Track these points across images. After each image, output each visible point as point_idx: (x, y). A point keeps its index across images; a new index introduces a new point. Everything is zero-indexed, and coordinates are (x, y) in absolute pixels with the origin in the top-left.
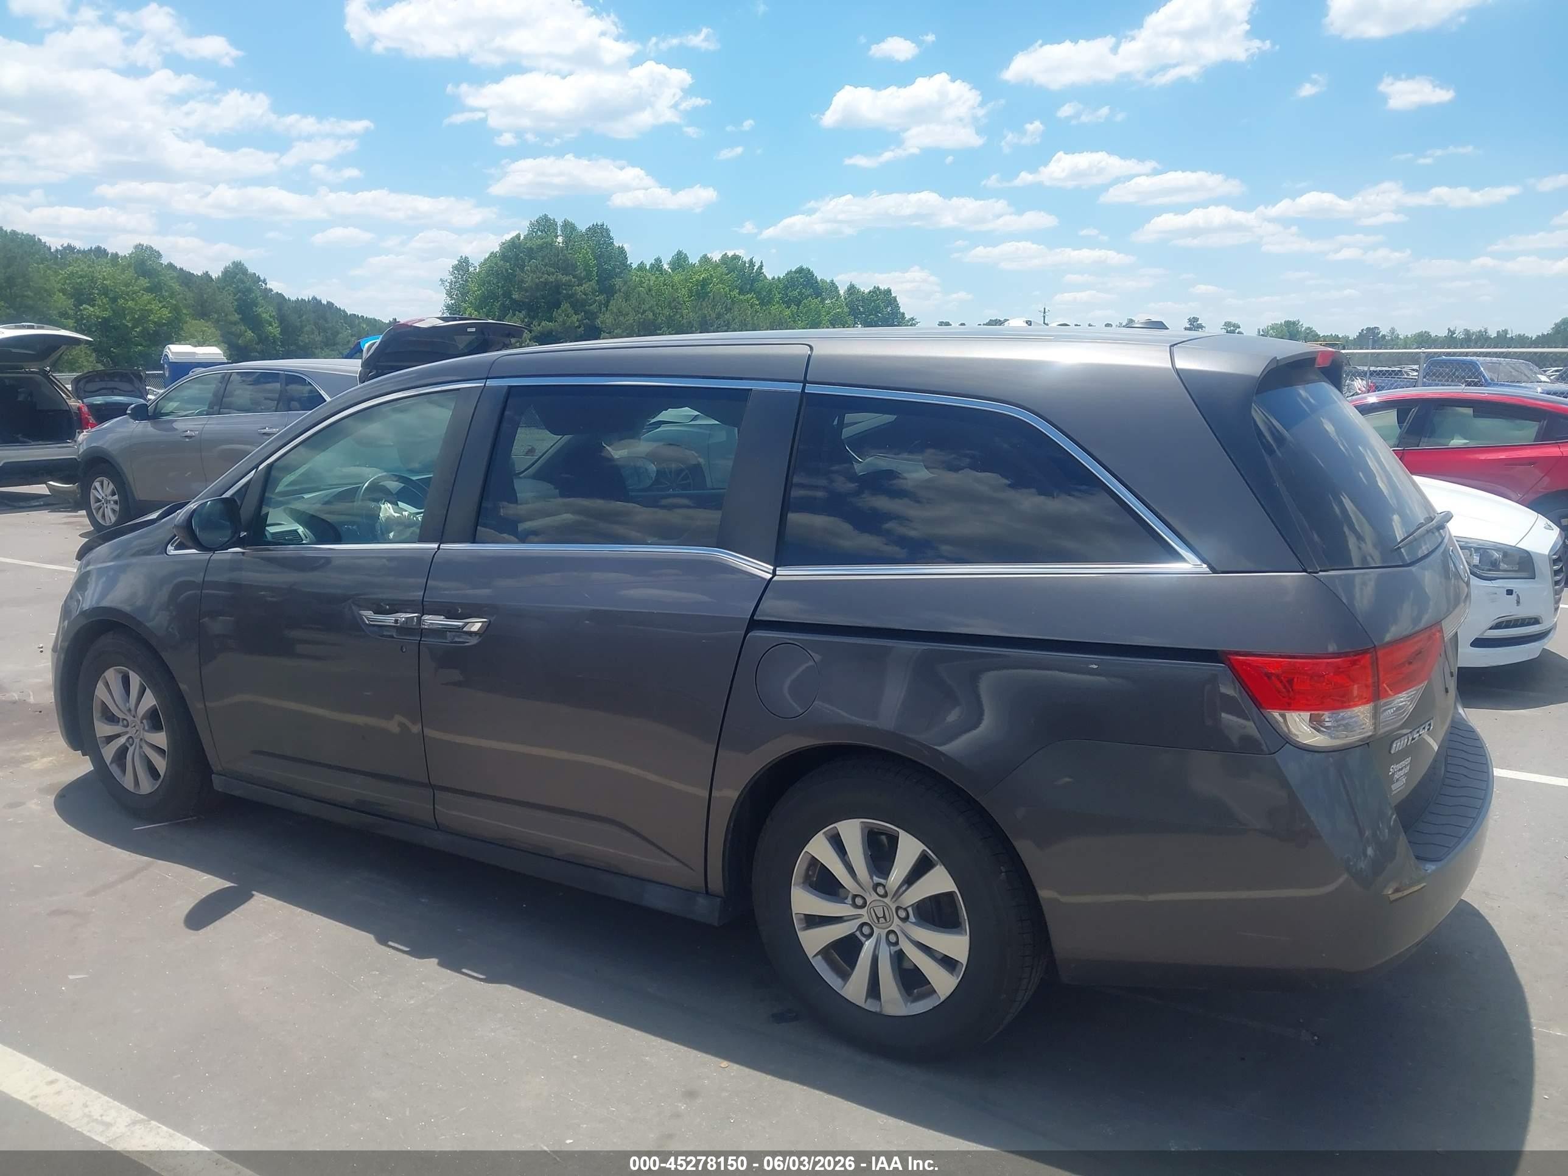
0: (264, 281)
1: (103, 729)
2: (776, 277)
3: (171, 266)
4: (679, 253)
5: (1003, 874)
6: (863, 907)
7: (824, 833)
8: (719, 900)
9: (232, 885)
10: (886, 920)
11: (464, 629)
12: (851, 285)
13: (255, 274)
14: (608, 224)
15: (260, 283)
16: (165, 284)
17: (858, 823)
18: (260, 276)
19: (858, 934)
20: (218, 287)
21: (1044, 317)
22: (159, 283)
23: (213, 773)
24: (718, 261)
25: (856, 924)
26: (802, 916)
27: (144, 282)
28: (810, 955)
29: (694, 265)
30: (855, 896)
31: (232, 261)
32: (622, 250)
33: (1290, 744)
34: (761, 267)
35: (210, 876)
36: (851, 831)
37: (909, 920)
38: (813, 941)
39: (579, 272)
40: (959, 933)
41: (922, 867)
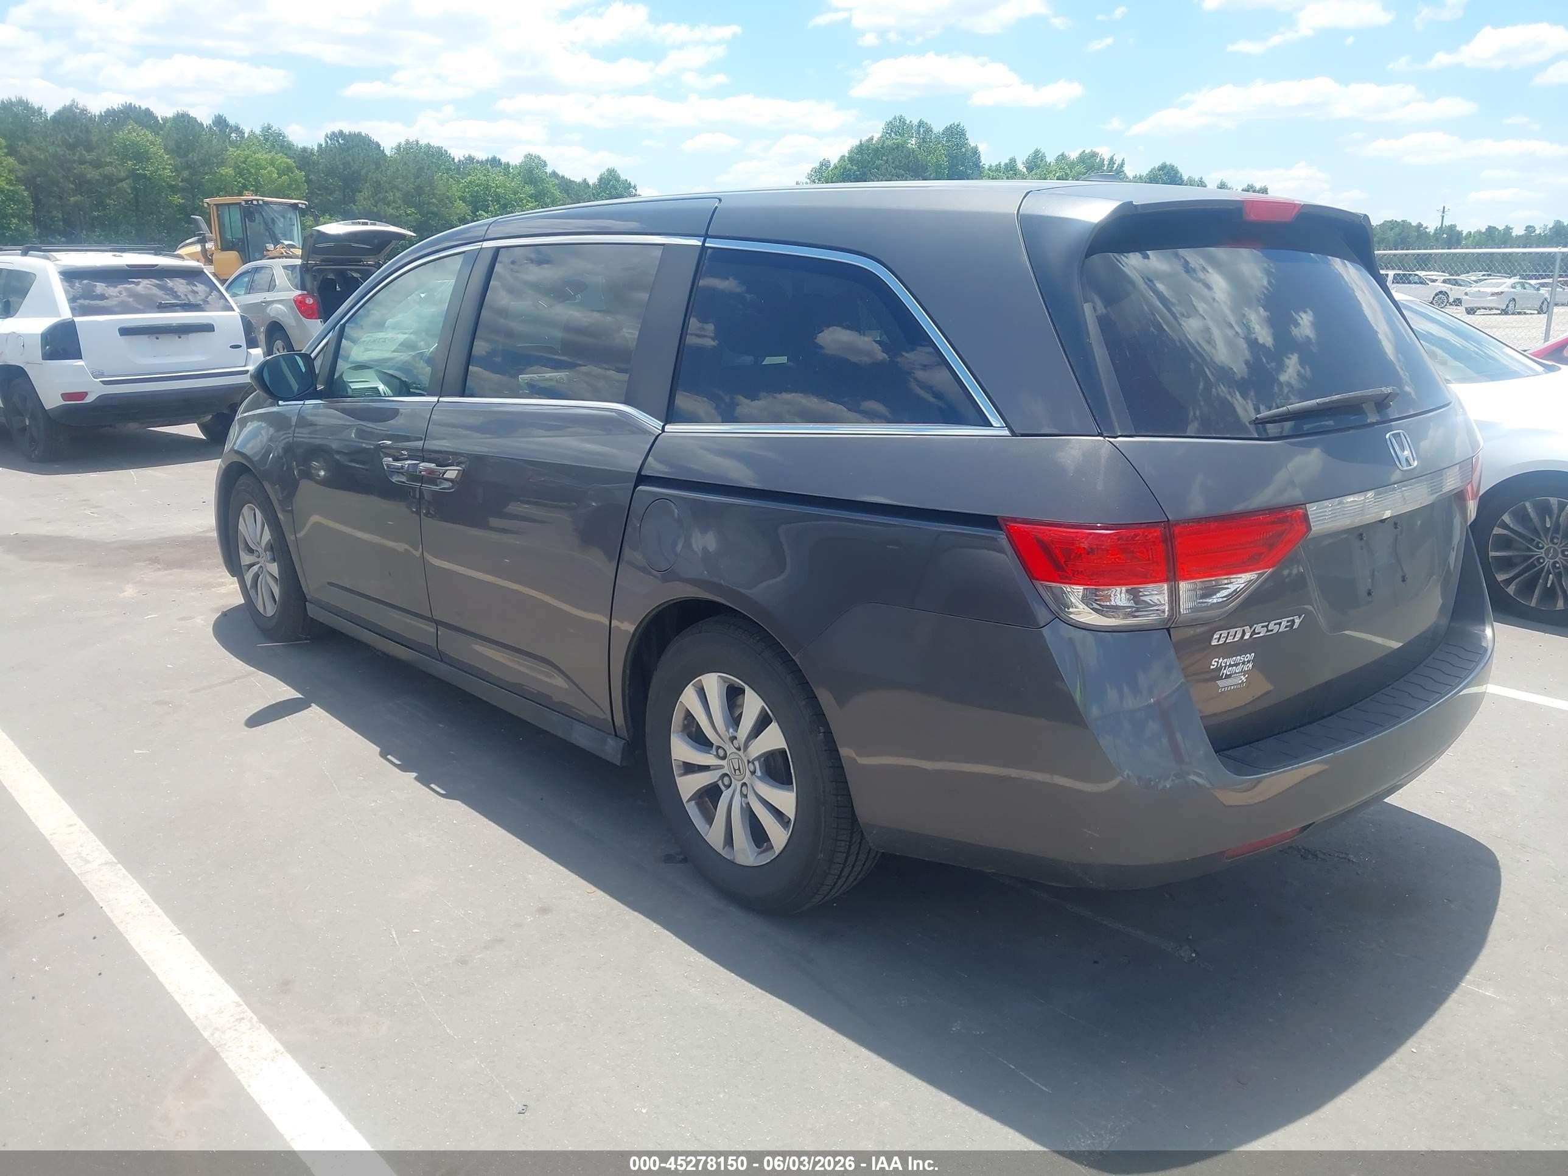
0: (634, 187)
1: (246, 559)
2: (1138, 175)
3: (554, 174)
4: (1037, 152)
5: (821, 734)
6: (724, 758)
7: (693, 685)
8: (624, 741)
9: (301, 696)
10: (740, 772)
11: (445, 476)
12: (1221, 183)
13: (627, 180)
14: (966, 125)
15: (631, 189)
16: (548, 191)
17: (716, 678)
18: (631, 182)
19: (720, 783)
20: (593, 193)
21: (1443, 217)
22: (543, 190)
23: (307, 601)
24: (1075, 159)
25: (719, 773)
26: (681, 763)
27: (530, 189)
28: (685, 799)
29: (1050, 164)
30: (719, 747)
31: (607, 168)
32: (975, 152)
33: (1058, 618)
34: (1122, 165)
35: (289, 688)
36: (712, 683)
37: (756, 774)
38: (688, 786)
39: (929, 173)
40: (788, 790)
41: (762, 723)
